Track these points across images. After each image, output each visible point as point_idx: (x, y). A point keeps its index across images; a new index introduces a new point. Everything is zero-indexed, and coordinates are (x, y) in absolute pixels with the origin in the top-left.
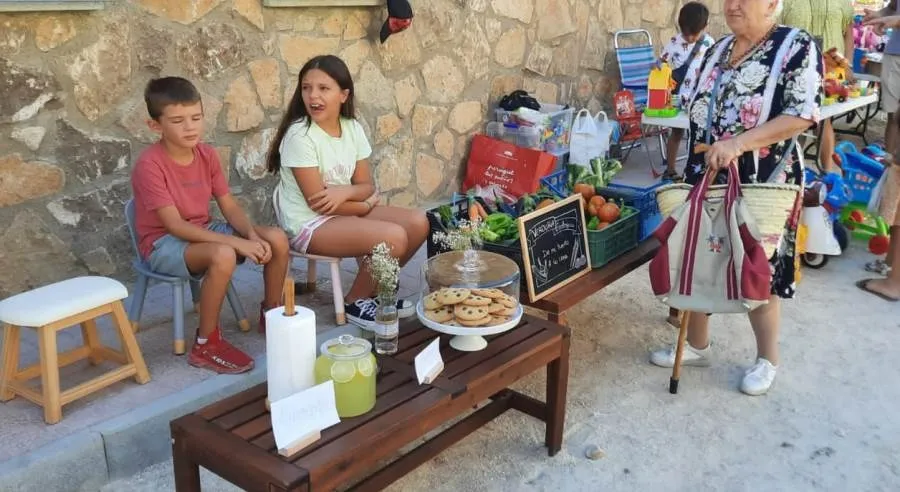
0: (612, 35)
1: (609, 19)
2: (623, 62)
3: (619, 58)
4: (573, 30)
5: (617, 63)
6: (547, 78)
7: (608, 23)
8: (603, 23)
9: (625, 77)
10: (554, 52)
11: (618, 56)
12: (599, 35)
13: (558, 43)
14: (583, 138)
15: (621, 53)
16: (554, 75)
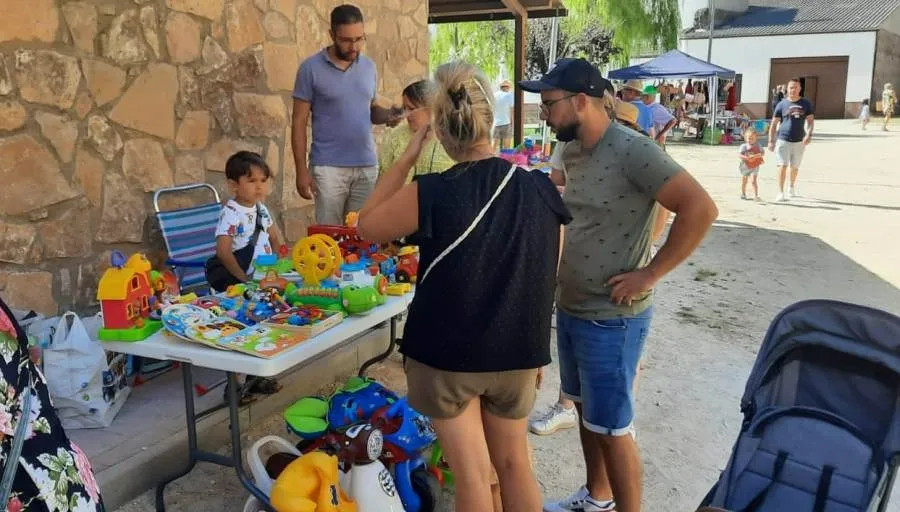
0: (152, 193)
1: (145, 174)
2: (167, 230)
3: (162, 225)
4: (72, 194)
5: (161, 231)
6: (30, 264)
7: (142, 180)
8: (133, 181)
9: (173, 250)
10: (38, 230)
11: (161, 222)
12: (127, 196)
13: (45, 215)
14: (64, 356)
15: (164, 219)
16: (43, 259)
